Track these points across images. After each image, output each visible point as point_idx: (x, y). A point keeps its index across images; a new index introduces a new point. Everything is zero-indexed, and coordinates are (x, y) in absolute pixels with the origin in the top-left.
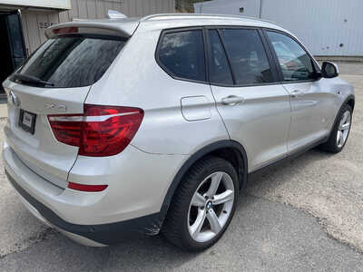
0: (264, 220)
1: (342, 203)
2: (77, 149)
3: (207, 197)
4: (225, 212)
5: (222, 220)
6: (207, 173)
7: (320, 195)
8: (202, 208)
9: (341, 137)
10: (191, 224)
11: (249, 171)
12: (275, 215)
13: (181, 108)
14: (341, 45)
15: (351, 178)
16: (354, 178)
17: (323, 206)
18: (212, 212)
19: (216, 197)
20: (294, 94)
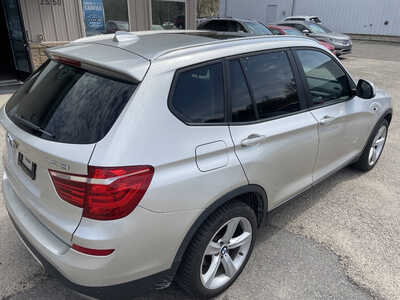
0: (283, 257)
1: (367, 237)
2: (81, 210)
3: (222, 243)
4: (241, 254)
5: (237, 263)
6: (222, 222)
7: (345, 226)
8: (216, 255)
9: (374, 154)
10: (205, 272)
11: (269, 209)
12: (295, 253)
13: (196, 159)
14: (386, 23)
15: (380, 205)
16: (383, 205)
17: (346, 241)
18: (227, 257)
19: (233, 241)
20: (323, 121)
